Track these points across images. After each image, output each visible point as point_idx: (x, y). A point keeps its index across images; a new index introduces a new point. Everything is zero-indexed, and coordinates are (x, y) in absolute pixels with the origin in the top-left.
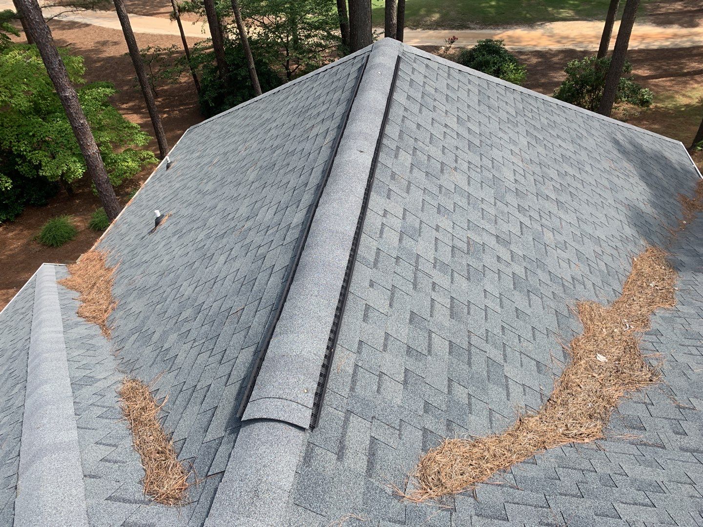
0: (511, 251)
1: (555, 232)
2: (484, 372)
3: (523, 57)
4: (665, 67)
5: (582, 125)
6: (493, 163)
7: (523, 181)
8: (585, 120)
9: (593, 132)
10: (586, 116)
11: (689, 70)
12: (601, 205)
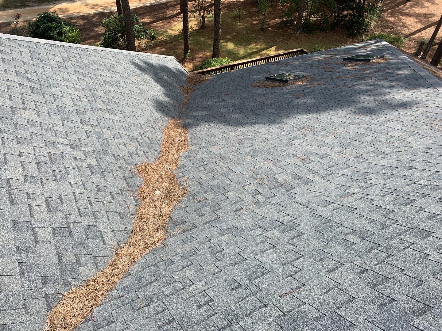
0: (83, 151)
1: (111, 129)
2: (83, 235)
3: (73, 21)
4: (157, 16)
5: (112, 59)
6: (54, 97)
7: (80, 103)
8: (114, 56)
9: (120, 61)
10: (113, 53)
11: (169, 15)
12: (137, 104)
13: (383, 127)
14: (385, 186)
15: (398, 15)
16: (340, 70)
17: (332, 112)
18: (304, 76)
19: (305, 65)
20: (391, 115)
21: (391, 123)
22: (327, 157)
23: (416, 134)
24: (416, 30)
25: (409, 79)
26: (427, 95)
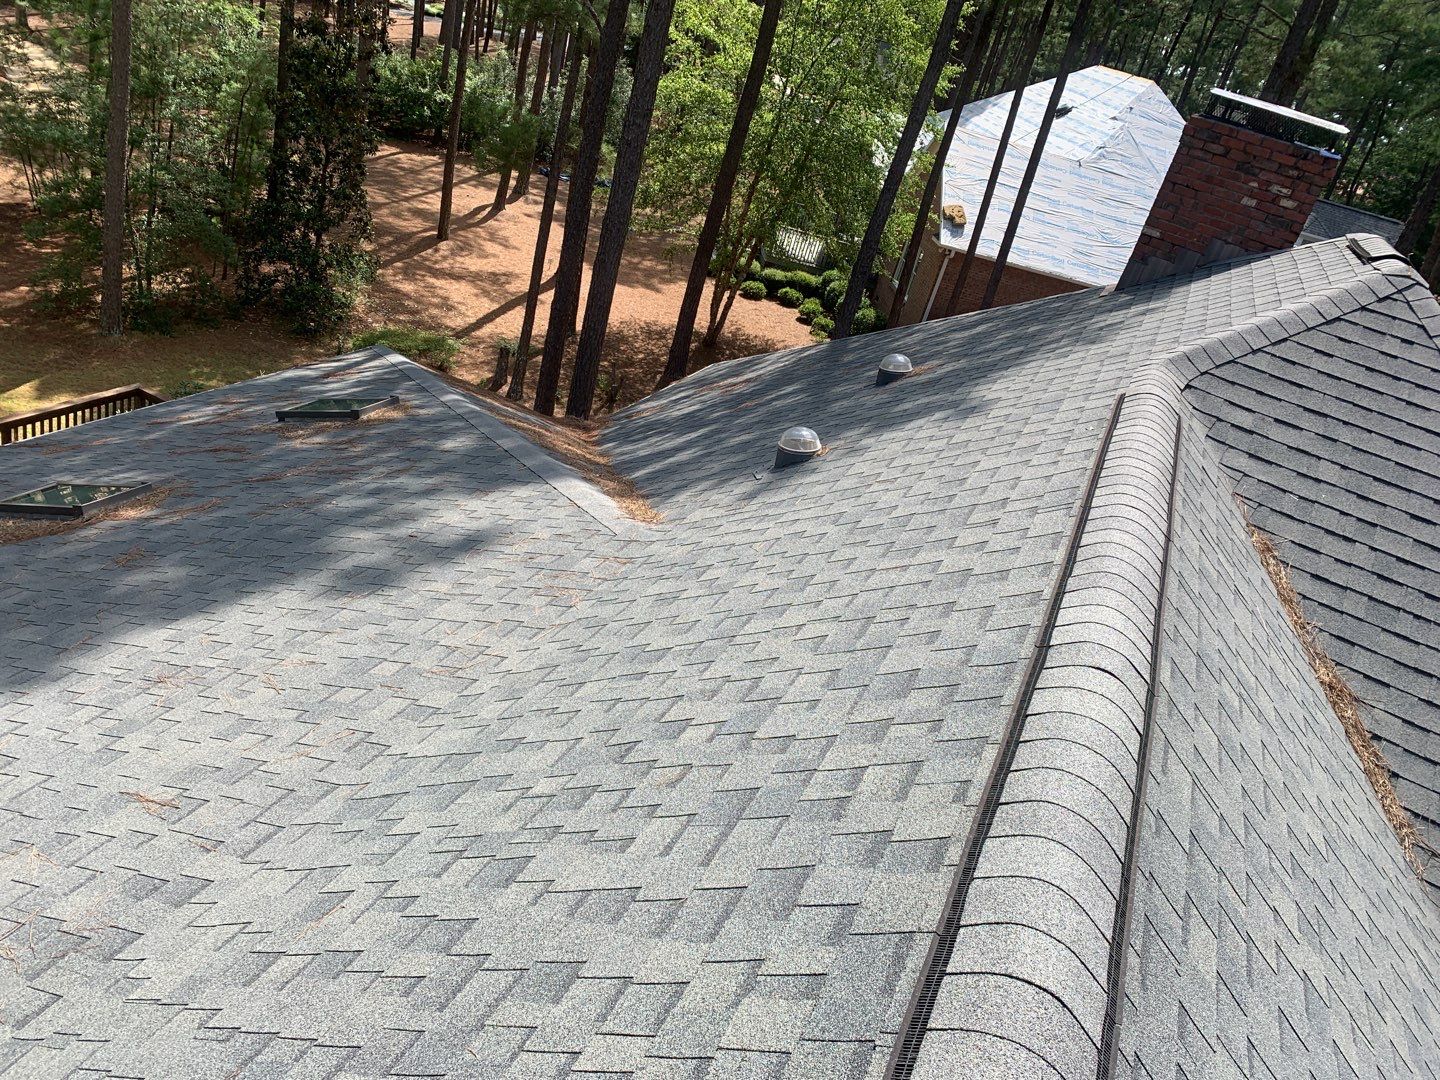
13: (423, 624)
14: (442, 832)
15: (423, 276)
16: (271, 451)
17: (257, 601)
18: (146, 487)
19: (147, 446)
20: (441, 580)
21: (446, 605)
22: (255, 773)
23: (516, 627)
24: (481, 316)
25: (477, 461)
26: (529, 504)
